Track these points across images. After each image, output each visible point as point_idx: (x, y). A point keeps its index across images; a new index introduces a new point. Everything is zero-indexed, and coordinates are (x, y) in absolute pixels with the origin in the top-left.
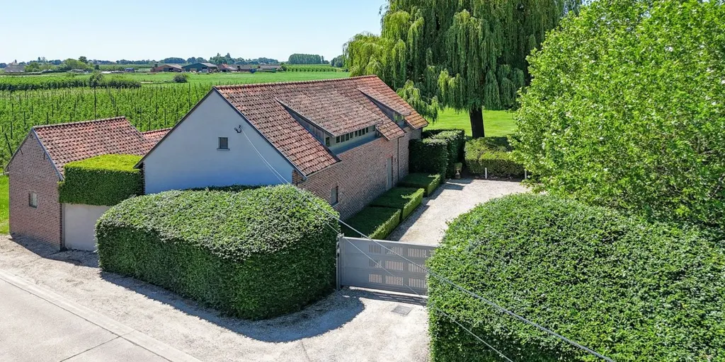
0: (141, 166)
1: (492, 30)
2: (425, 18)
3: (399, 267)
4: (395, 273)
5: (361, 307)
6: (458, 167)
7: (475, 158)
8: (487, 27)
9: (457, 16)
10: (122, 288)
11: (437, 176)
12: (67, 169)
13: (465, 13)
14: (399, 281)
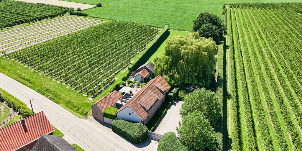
0: (116, 114)
1: (188, 65)
2: (173, 59)
3: (157, 136)
4: (156, 137)
5: (151, 142)
6: (176, 98)
7: (180, 96)
8: (187, 65)
9: (180, 62)
10: (117, 134)
11: (171, 102)
12: (104, 113)
13: (182, 61)
14: (157, 138)
